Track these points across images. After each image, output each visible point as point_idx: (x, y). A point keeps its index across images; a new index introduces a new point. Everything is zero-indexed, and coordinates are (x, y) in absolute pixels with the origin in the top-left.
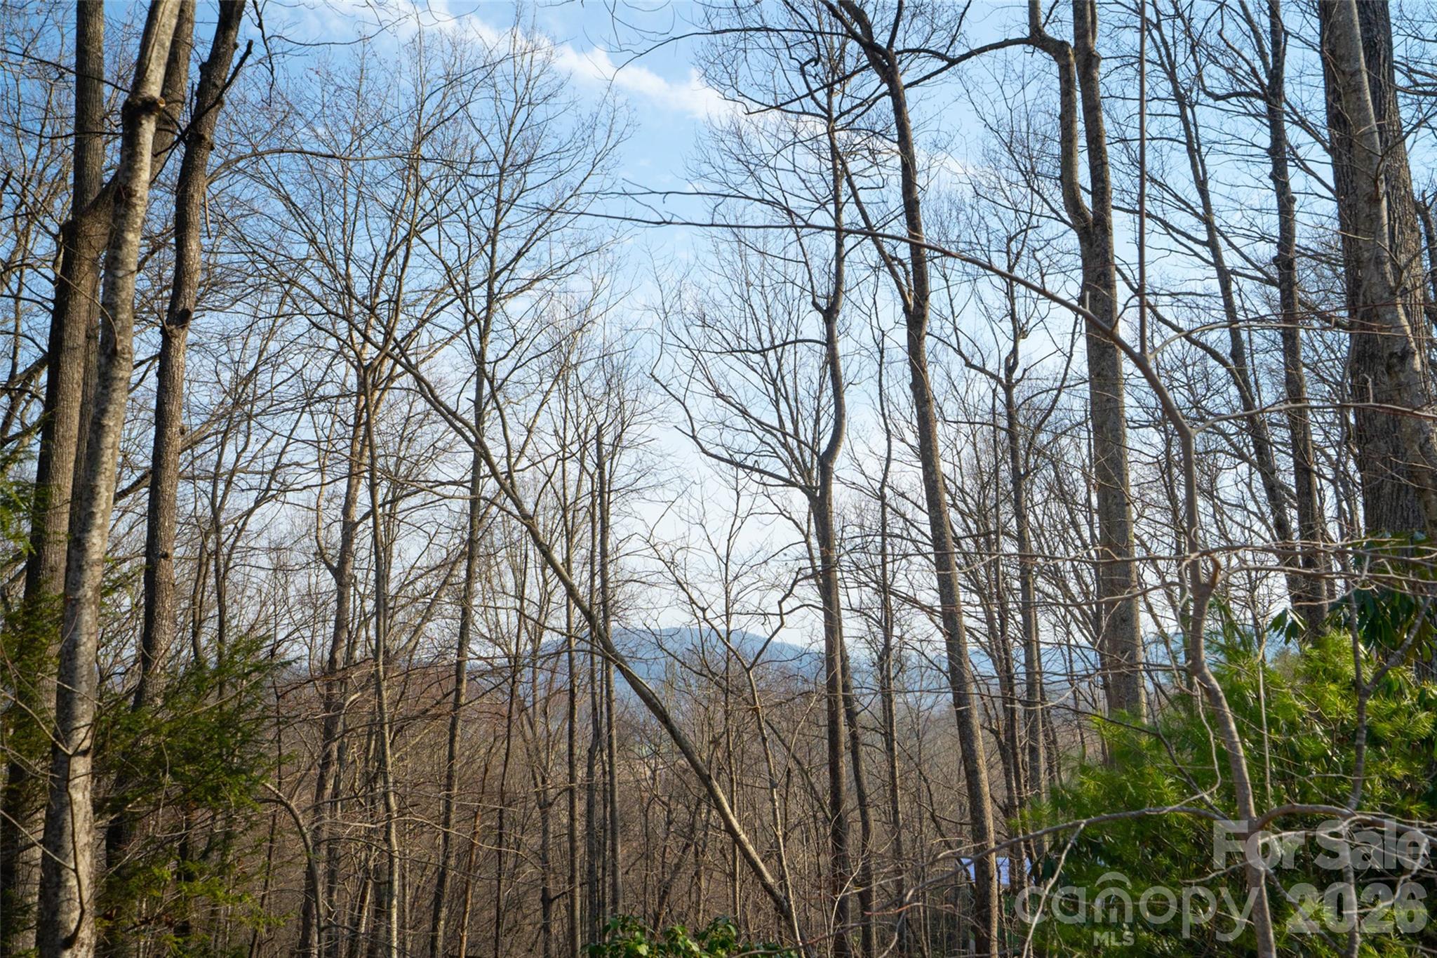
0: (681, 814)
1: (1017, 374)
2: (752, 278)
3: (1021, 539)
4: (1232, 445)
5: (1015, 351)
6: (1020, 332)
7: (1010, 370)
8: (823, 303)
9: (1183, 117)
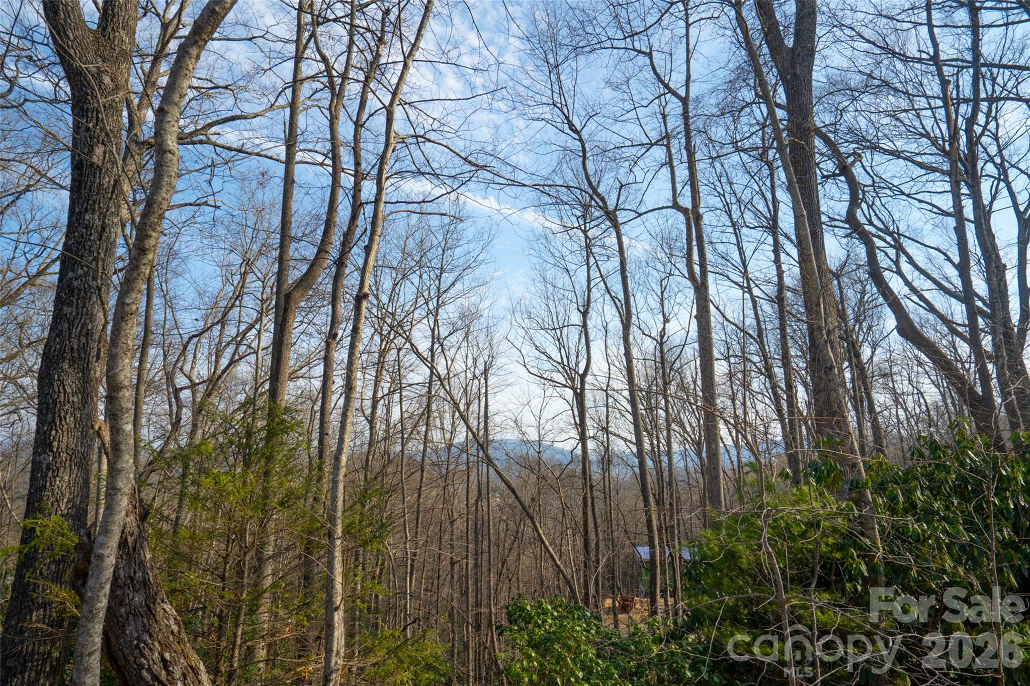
0: (512, 526)
1: (665, 339)
2: (549, 294)
3: (667, 411)
4: (757, 367)
5: (664, 329)
6: (666, 320)
7: (662, 337)
8: (582, 309)
9: (736, 234)
